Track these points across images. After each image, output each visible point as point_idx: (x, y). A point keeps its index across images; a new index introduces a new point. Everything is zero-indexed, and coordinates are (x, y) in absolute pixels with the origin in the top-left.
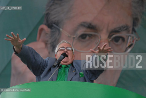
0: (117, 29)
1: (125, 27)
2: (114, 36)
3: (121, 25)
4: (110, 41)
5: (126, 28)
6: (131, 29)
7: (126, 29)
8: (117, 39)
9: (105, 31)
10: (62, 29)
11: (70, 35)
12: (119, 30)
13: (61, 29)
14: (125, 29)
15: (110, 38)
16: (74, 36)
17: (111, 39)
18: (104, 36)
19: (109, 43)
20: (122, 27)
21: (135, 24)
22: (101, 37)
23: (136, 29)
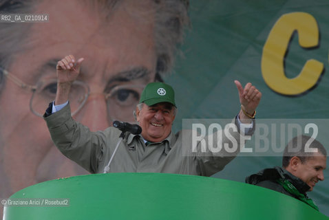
0: (124, 76)
1: (139, 72)
2: (117, 88)
3: (132, 67)
4: (109, 97)
5: (142, 73)
6: (152, 76)
7: (142, 76)
8: (122, 95)
9: (98, 78)
10: (8, 70)
11: (24, 85)
12: (128, 78)
13: (6, 72)
14: (140, 74)
15: (108, 93)
16: (35, 87)
17: (110, 95)
18: (96, 88)
19: (106, 101)
20: (134, 71)
21: (160, 66)
22: (89, 90)
23: (163, 76)
